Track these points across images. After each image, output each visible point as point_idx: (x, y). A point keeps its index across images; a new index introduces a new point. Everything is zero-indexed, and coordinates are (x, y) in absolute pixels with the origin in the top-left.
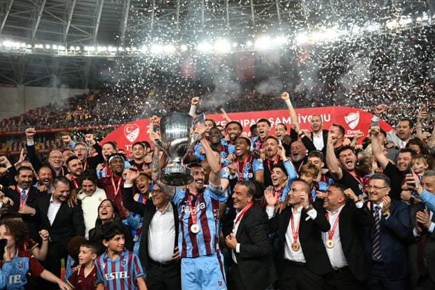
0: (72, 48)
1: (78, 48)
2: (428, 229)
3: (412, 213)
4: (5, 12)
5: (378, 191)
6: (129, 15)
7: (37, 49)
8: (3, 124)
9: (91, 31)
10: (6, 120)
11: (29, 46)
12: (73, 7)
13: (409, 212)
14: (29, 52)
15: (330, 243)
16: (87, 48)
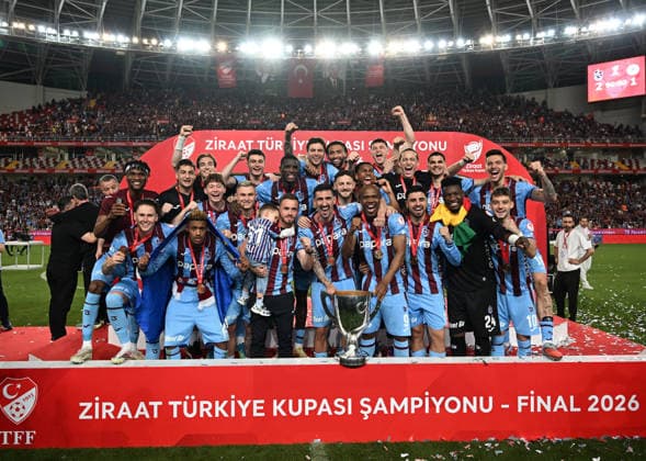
0: (67, 32)
1: (75, 34)
7: (16, 30)
9: (94, 11)
11: (5, 24)
14: (5, 32)
16: (87, 34)
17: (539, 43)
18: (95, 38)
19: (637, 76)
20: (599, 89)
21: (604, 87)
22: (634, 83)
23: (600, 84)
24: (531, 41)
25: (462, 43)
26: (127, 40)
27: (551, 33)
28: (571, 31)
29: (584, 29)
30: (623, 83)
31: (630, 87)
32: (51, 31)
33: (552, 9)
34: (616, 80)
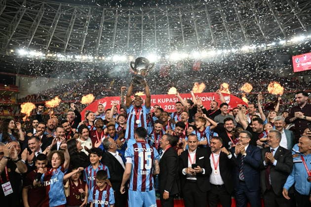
0: (68, 56)
1: (72, 57)
2: (273, 164)
3: (263, 153)
4: (31, 36)
5: (243, 139)
6: (101, 39)
7: (49, 57)
8: (28, 98)
9: (80, 48)
10: (29, 96)
11: (44, 55)
12: (70, 34)
13: (261, 153)
14: (44, 58)
15: (216, 172)
17: (268, 48)
18: (79, 58)
20: (298, 66)
21: (300, 65)
23: (299, 64)
24: (265, 48)
25: (234, 51)
27: (274, 44)
28: (282, 42)
29: (288, 41)
30: (309, 63)
32: (62, 56)
33: (273, 34)
34: (306, 62)
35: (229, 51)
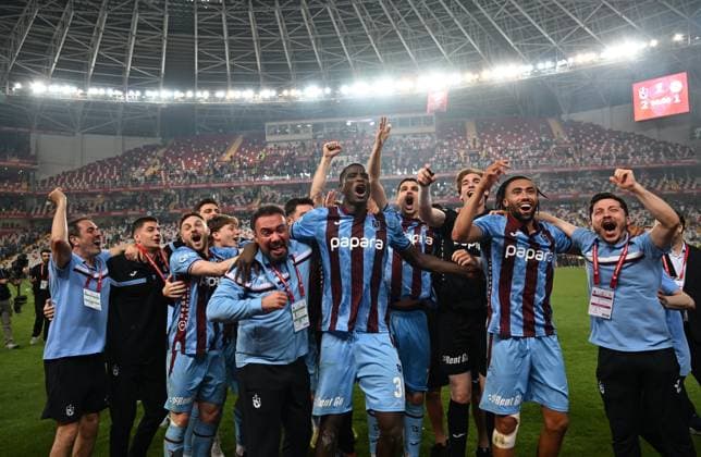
4: (55, 54)
9: (158, 74)
16: (149, 93)
18: (155, 96)
19: (680, 93)
20: (644, 107)
21: (649, 105)
22: (677, 101)
23: (646, 103)
26: (182, 95)
30: (667, 101)
31: (674, 105)
34: (660, 98)
35: (477, 76)
